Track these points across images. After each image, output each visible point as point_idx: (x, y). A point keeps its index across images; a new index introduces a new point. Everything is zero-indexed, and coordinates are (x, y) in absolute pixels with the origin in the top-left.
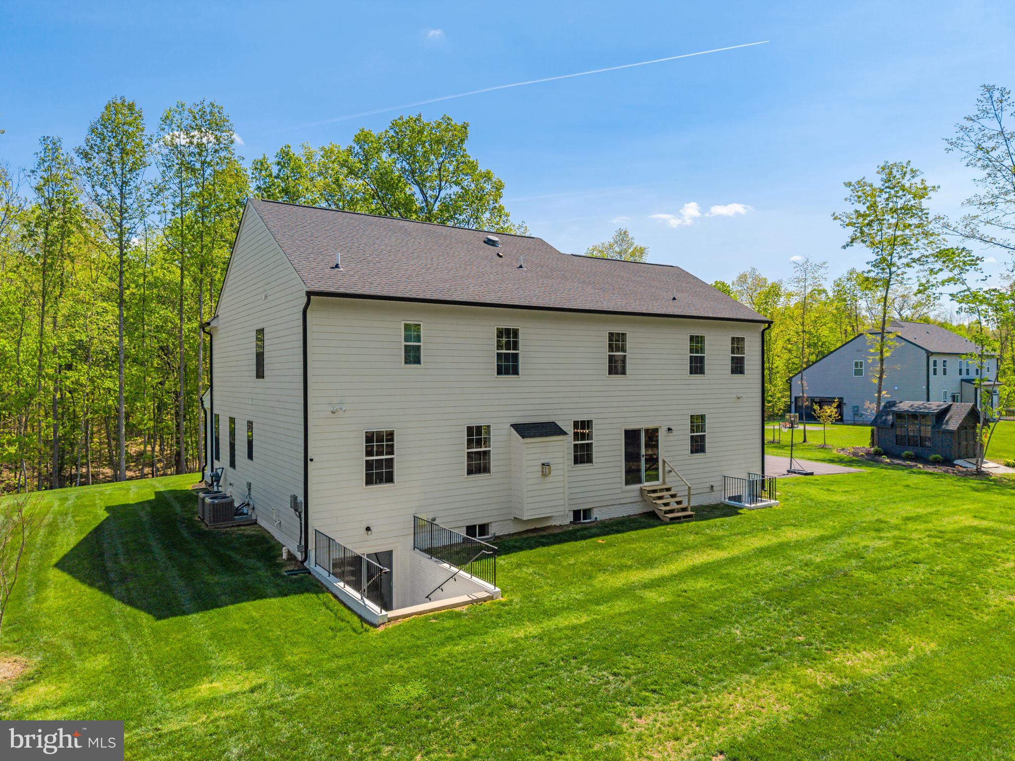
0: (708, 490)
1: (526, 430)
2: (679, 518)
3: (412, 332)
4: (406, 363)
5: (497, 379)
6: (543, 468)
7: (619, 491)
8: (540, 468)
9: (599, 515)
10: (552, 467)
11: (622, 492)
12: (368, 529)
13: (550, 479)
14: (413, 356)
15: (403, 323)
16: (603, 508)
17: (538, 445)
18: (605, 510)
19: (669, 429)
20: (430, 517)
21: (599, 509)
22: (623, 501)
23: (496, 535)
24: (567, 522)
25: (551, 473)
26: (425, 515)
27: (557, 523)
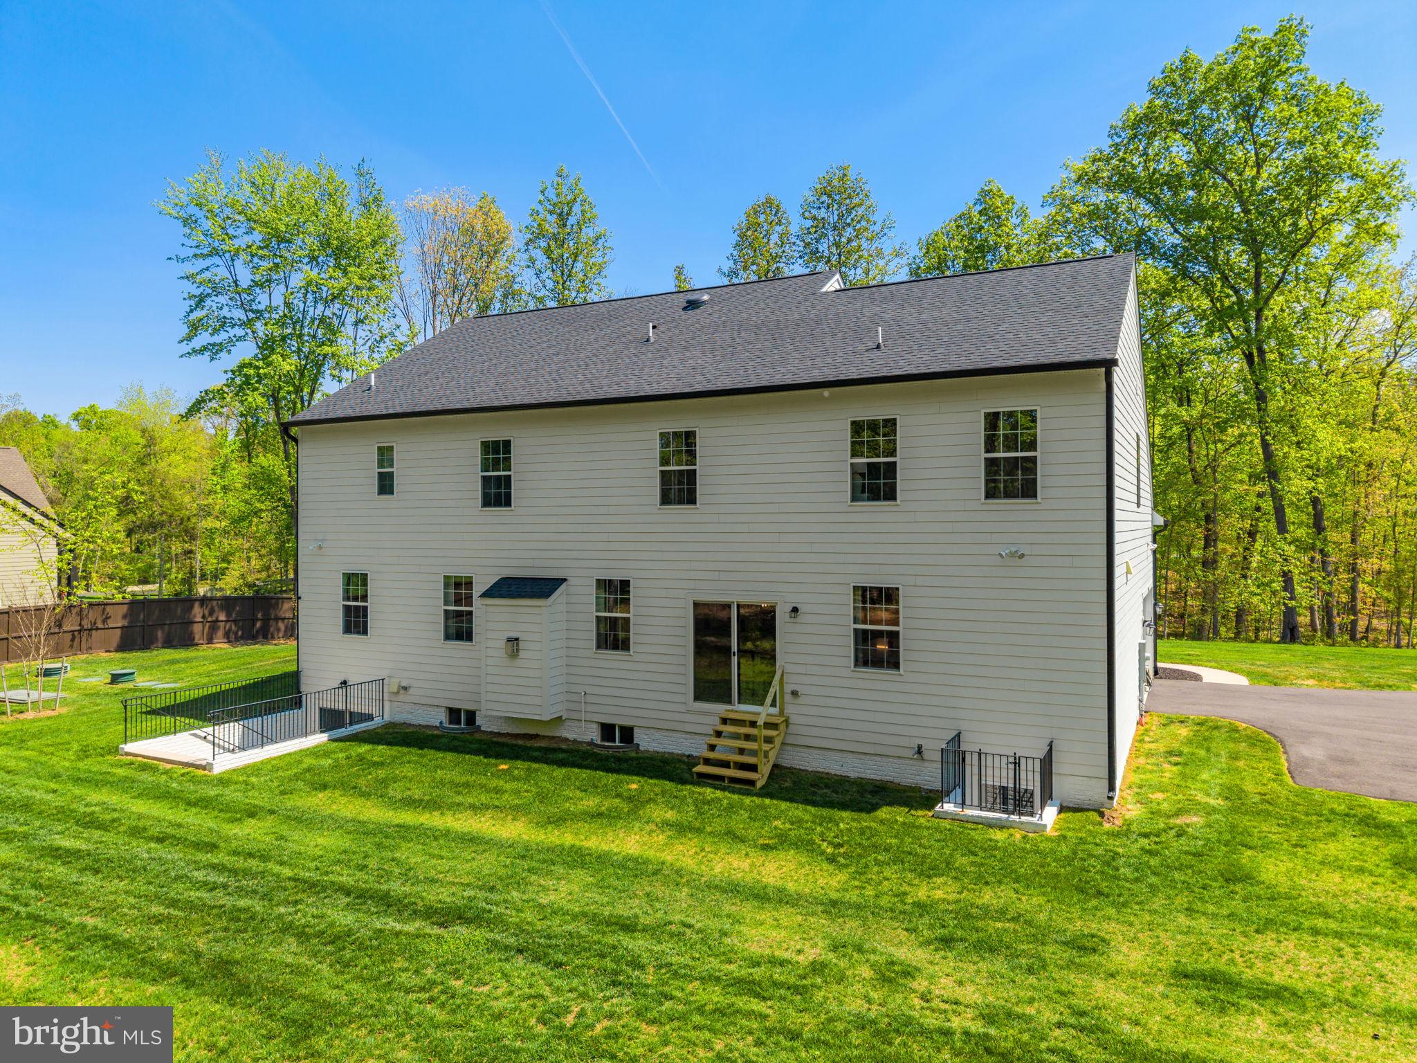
0: (909, 753)
4: (379, 493)
5: (481, 513)
6: (509, 645)
7: (682, 708)
8: (505, 644)
9: (646, 742)
10: (521, 645)
11: (689, 712)
12: (345, 682)
13: (518, 662)
14: (386, 485)
15: (376, 445)
16: (652, 731)
17: (503, 609)
18: (657, 735)
19: (795, 610)
20: (404, 684)
21: (648, 732)
22: (688, 728)
23: (482, 729)
24: (587, 739)
25: (522, 654)
26: (398, 680)
27: (570, 735)
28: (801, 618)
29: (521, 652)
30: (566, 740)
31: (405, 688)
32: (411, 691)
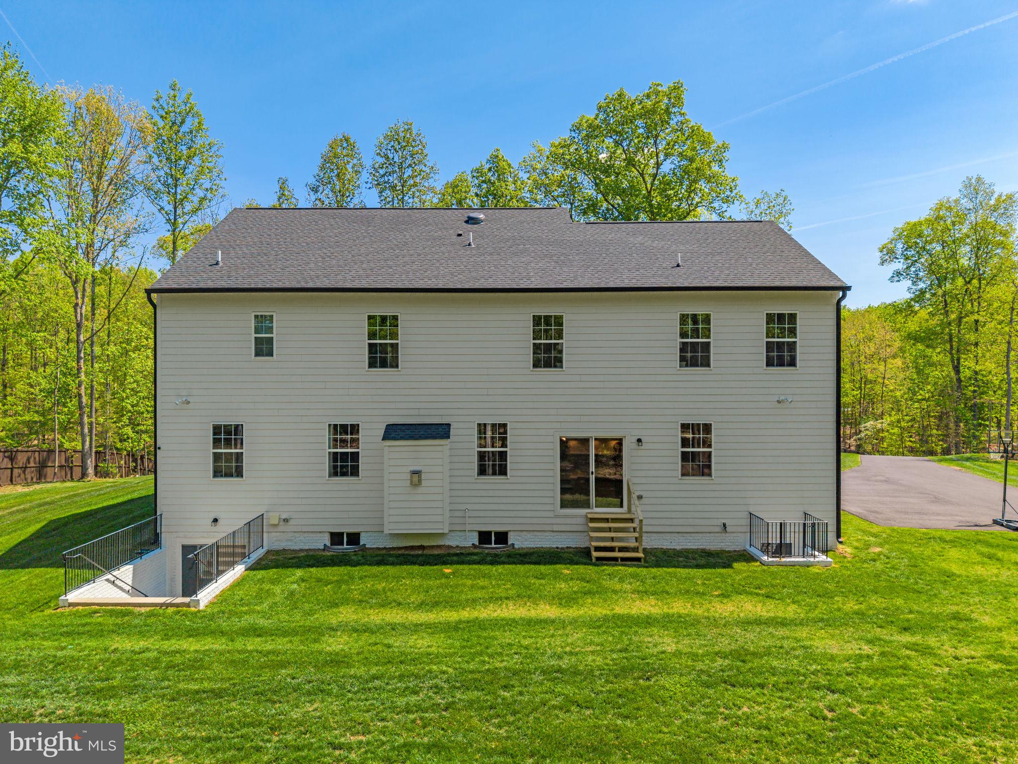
0: (718, 529)
1: (394, 432)
2: (615, 559)
3: (263, 323)
4: (257, 355)
5: (368, 373)
6: (412, 477)
7: (551, 514)
8: (408, 476)
9: (517, 541)
10: (423, 476)
11: (556, 516)
12: (216, 520)
13: (420, 490)
14: (264, 348)
15: (253, 314)
16: (525, 533)
17: (406, 449)
18: (529, 535)
19: (639, 440)
20: (284, 517)
21: (521, 534)
22: (556, 528)
23: (367, 546)
24: (469, 544)
25: (424, 483)
26: (278, 514)
27: (453, 543)
28: (645, 446)
29: (423, 482)
30: (449, 547)
31: (286, 520)
32: (291, 522)
